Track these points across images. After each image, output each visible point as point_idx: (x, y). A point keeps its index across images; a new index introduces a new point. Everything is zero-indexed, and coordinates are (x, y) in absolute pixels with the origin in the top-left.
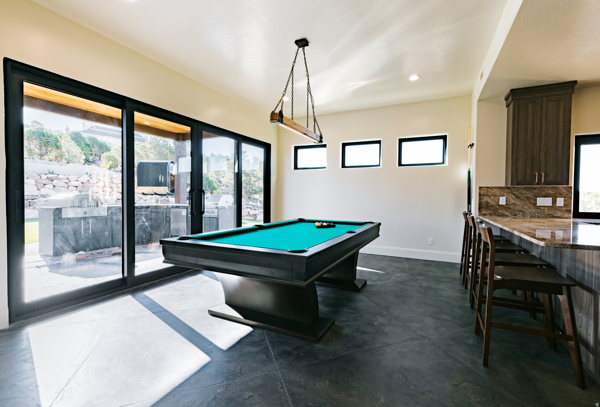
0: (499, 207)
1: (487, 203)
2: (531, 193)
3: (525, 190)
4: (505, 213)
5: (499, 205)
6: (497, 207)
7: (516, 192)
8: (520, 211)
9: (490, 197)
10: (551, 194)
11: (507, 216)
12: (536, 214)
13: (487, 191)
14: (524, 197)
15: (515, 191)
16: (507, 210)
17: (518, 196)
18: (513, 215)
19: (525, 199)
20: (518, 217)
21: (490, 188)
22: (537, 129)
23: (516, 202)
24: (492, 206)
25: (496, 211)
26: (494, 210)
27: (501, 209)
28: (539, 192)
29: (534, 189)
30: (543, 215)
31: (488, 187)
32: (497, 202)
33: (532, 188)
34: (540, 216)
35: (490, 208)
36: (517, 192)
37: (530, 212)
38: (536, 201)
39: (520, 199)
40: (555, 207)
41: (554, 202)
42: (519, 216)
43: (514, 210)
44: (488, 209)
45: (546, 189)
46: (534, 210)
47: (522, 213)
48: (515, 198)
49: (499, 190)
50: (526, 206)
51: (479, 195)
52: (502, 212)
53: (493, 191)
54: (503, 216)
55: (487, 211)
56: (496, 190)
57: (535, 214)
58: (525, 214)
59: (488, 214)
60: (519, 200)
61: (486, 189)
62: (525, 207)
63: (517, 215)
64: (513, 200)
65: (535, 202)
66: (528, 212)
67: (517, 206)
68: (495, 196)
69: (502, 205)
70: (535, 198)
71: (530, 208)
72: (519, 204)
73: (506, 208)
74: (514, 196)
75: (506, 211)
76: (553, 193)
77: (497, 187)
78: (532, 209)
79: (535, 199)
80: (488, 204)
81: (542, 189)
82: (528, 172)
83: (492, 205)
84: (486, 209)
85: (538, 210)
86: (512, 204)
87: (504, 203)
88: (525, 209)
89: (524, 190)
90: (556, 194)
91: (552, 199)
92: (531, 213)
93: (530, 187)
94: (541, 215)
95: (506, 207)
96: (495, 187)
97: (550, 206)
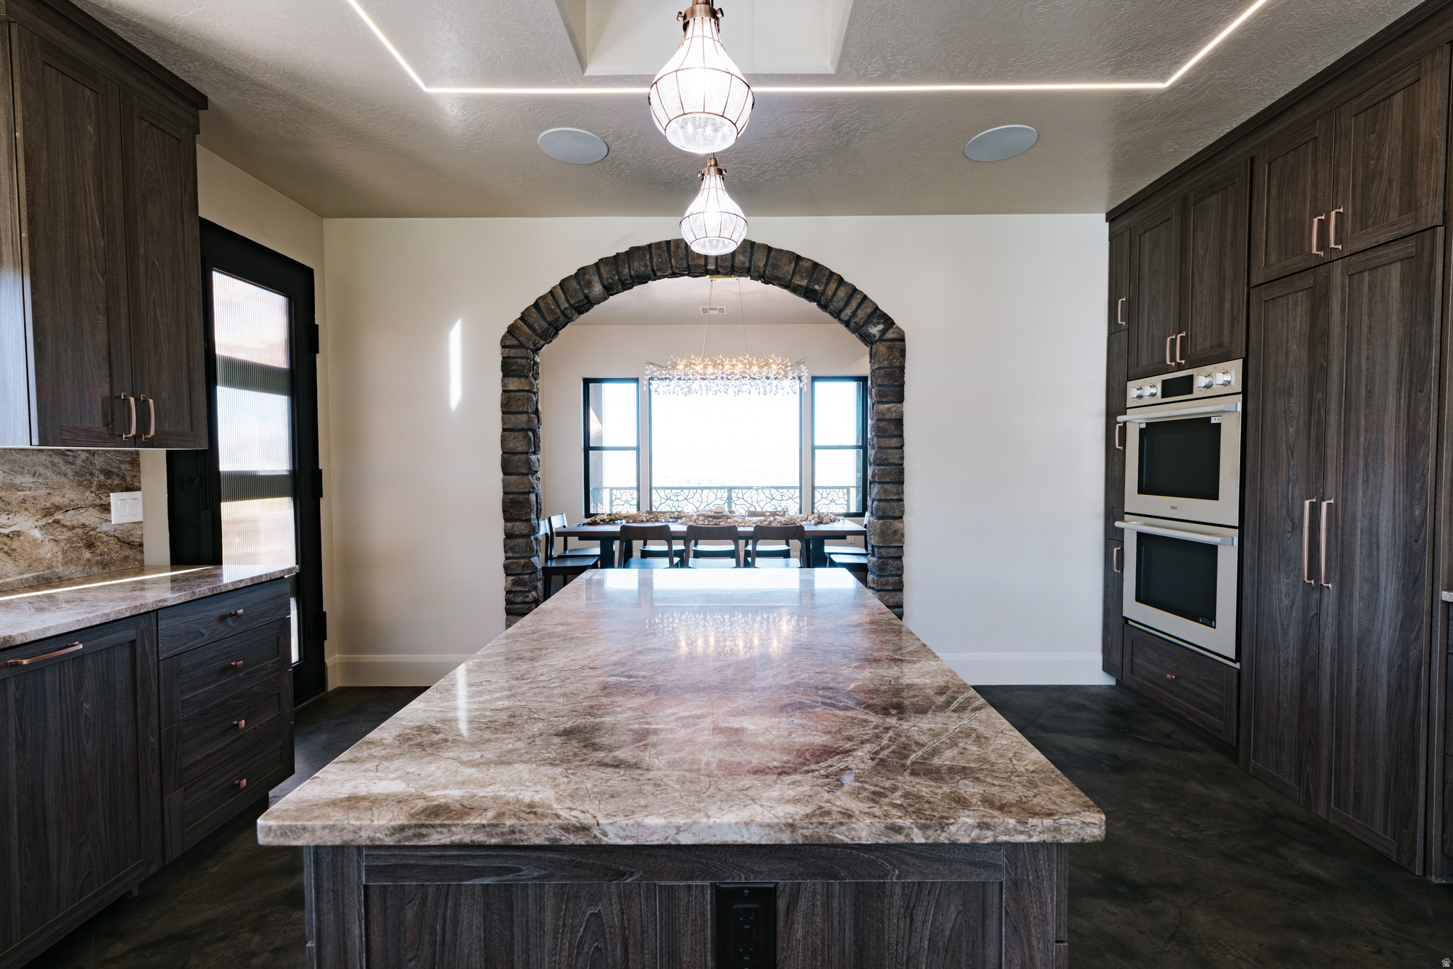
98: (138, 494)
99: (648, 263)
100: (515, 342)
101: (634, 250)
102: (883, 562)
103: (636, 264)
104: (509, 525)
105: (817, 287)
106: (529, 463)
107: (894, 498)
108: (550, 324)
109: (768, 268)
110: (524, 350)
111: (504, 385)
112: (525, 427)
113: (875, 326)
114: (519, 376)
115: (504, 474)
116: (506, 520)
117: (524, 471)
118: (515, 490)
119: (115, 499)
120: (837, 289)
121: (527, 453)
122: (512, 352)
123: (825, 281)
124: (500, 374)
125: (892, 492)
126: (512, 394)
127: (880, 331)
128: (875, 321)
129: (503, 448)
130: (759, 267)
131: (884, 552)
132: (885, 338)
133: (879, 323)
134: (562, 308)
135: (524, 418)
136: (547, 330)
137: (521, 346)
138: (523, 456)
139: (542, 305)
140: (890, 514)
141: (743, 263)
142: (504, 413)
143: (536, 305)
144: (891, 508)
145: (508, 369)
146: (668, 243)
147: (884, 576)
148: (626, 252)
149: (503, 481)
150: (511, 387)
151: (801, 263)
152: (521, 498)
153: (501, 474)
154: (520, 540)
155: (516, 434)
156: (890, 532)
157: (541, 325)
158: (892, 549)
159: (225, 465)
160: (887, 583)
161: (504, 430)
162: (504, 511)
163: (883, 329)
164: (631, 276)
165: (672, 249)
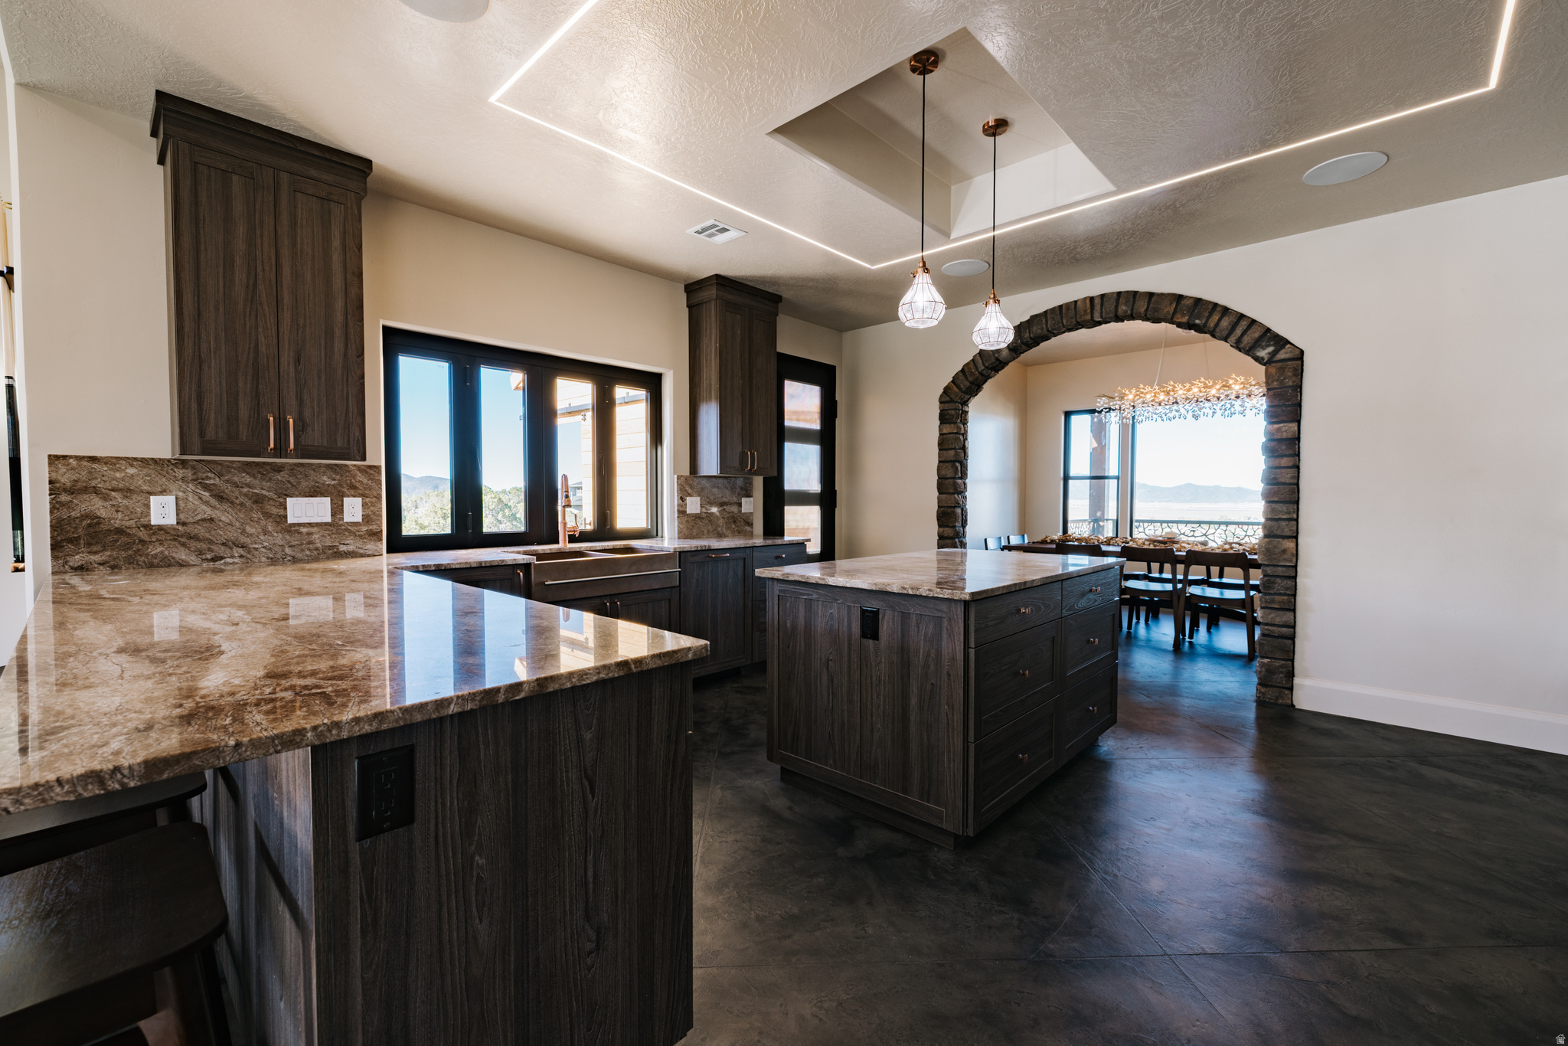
0: (150, 536)
1: (94, 521)
2: (266, 484)
3: (248, 473)
4: (174, 555)
5: (148, 526)
6: (143, 534)
7: (214, 479)
8: (234, 543)
9: (106, 498)
10: (329, 485)
11: (182, 565)
12: (288, 550)
13: (90, 472)
14: (246, 495)
15: (209, 474)
16: (183, 545)
17: (224, 492)
18: (206, 559)
19: (248, 503)
20: (226, 564)
21: (106, 463)
22: (264, 270)
23: (216, 514)
24: (120, 531)
25: (139, 550)
26: (127, 547)
27: (158, 540)
28: (292, 480)
29: (275, 471)
30: (308, 553)
31: (93, 459)
32: (139, 515)
33: (268, 467)
34: (299, 555)
35: (110, 538)
36: (217, 479)
37: (265, 544)
38: (286, 508)
39: (232, 503)
40: (342, 525)
41: (337, 510)
42: (229, 560)
43: (211, 542)
44: (97, 543)
45: (312, 472)
46: (279, 538)
47: (241, 551)
48: (213, 502)
49: (145, 471)
50: (251, 526)
51: (50, 490)
52: (162, 552)
53: (118, 475)
54: (169, 566)
55: (96, 553)
56: (131, 471)
57: (283, 551)
58: (249, 552)
59: (100, 564)
60: (226, 506)
61: (85, 463)
62: (248, 529)
63: (222, 558)
64: (204, 507)
65: (282, 512)
66: (260, 546)
67: (220, 528)
68: (127, 492)
69: (161, 528)
70: (281, 500)
71: (266, 532)
72: (227, 521)
73: (178, 536)
74: (207, 494)
75: (182, 549)
76: (333, 482)
77: (135, 459)
78: (272, 536)
79: (280, 503)
80: (98, 523)
81: (301, 469)
82: (243, 411)
83: (117, 528)
84: (89, 544)
85: (291, 536)
86: (204, 520)
87: (171, 520)
88: (251, 535)
89: (244, 471)
90: (341, 486)
91: (332, 500)
92: (270, 549)
93: (264, 463)
94: (302, 550)
95: (180, 535)
96: (128, 458)
97: (326, 524)
98: (752, 499)
99: (1044, 326)
100: (948, 399)
101: (1033, 317)
102: (1267, 581)
103: (1035, 328)
104: (941, 529)
105: (1197, 322)
106: (955, 485)
107: (1283, 517)
108: (971, 383)
109: (1149, 312)
110: (954, 404)
111: (940, 430)
112: (953, 459)
113: (1264, 349)
114: (950, 423)
115: (940, 493)
116: (940, 526)
117: (951, 491)
118: (946, 505)
119: (744, 500)
120: (1220, 320)
121: (954, 478)
122: (946, 406)
123: (1207, 314)
124: (939, 422)
125: (1281, 512)
126: (945, 436)
127: (1269, 353)
128: (1263, 344)
129: (938, 475)
130: (1140, 313)
131: (1269, 570)
132: (1275, 359)
133: (1268, 346)
134: (980, 370)
135: (952, 453)
136: (969, 387)
137: (952, 401)
138: (951, 480)
139: (966, 369)
140: (1279, 533)
141: (1126, 312)
142: (940, 450)
143: (963, 371)
144: (1279, 527)
145: (944, 418)
146: (1060, 307)
147: (1271, 594)
148: (1028, 320)
149: (938, 498)
150: (944, 431)
151: (1183, 302)
152: (949, 510)
153: (938, 494)
154: (948, 541)
155: (947, 464)
156: (1277, 551)
157: (965, 384)
158: (1280, 569)
159: (787, 487)
160: (1272, 601)
161: (940, 462)
162: (938, 519)
163: (1273, 351)
164: (1031, 338)
165: (1064, 311)
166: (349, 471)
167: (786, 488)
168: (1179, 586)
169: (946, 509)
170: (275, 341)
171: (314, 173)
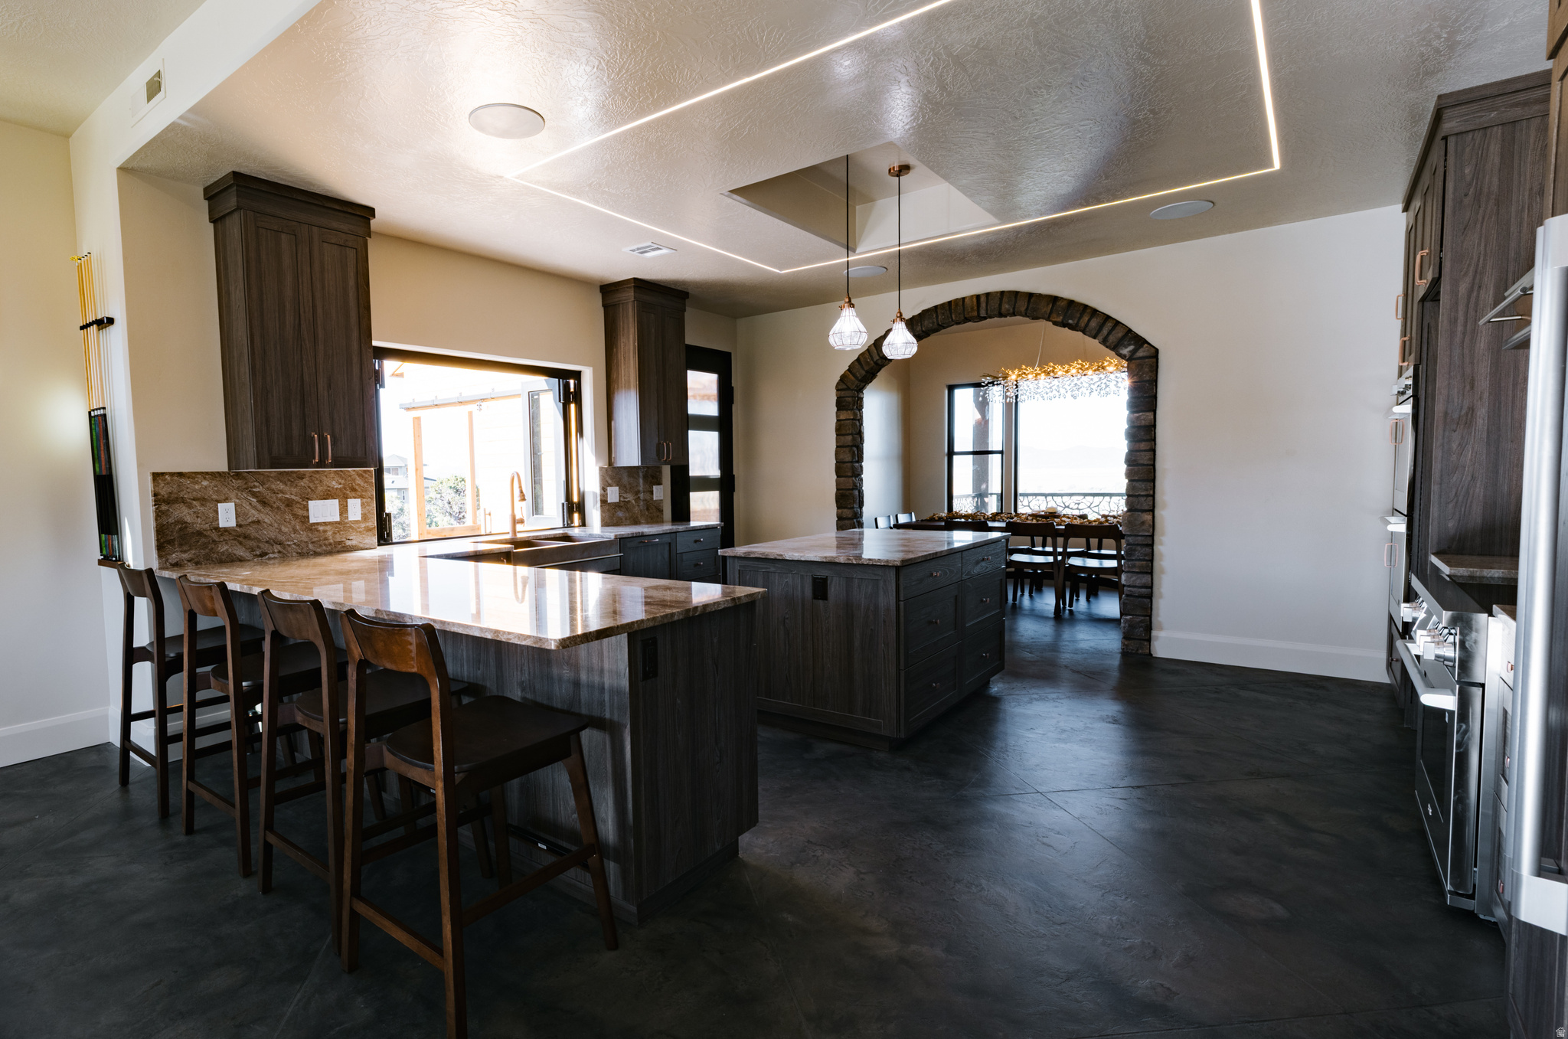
0: (219, 536)
1: (183, 524)
2: (294, 490)
3: (281, 481)
4: (235, 552)
5: (217, 529)
6: (214, 536)
7: (259, 487)
8: (274, 541)
9: (190, 506)
10: (337, 489)
11: (241, 560)
12: (310, 546)
13: (179, 486)
14: (280, 500)
15: (256, 484)
16: (241, 543)
17: (266, 498)
18: (256, 555)
19: (283, 507)
20: (269, 559)
21: (189, 478)
23: (261, 517)
24: (200, 533)
25: (212, 548)
26: (205, 546)
27: (224, 540)
28: (311, 485)
29: (299, 478)
30: (324, 548)
31: (181, 475)
32: (211, 519)
33: (294, 476)
34: (318, 550)
35: (194, 540)
36: (261, 487)
37: (295, 541)
38: (308, 510)
39: (272, 506)
40: (347, 523)
41: (344, 510)
42: (271, 555)
43: (259, 540)
44: (186, 543)
45: (325, 478)
46: (304, 536)
47: (279, 547)
48: (259, 506)
49: (214, 483)
50: (285, 526)
51: (155, 501)
52: (227, 550)
53: (197, 487)
54: (232, 561)
55: (185, 552)
56: (205, 483)
57: (307, 547)
58: (284, 548)
59: (188, 561)
60: (268, 510)
61: (176, 478)
62: (284, 528)
63: (266, 554)
64: (253, 511)
65: (305, 514)
66: (292, 543)
67: (264, 528)
69: (226, 529)
70: (305, 503)
71: (295, 531)
72: (269, 522)
74: (255, 500)
75: (239, 546)
76: (340, 486)
77: (207, 473)
78: (300, 534)
79: (304, 505)
80: (186, 527)
81: (317, 476)
82: (296, 431)
83: (198, 531)
84: (181, 545)
85: (312, 534)
86: (253, 522)
87: (232, 523)
88: (285, 533)
89: (279, 480)
90: (345, 489)
91: (339, 502)
92: (299, 545)
93: (292, 472)
94: (321, 546)
95: (238, 535)
96: (202, 473)
97: (336, 522)
98: (661, 486)
99: (935, 320)
100: (844, 387)
101: (925, 312)
102: (1129, 549)
103: (926, 322)
104: (840, 511)
105: (1070, 321)
106: (853, 469)
107: (1142, 493)
108: (867, 372)
109: (1029, 312)
110: (850, 392)
111: (837, 416)
112: (850, 444)
113: (1126, 348)
114: (847, 410)
115: (838, 477)
116: (838, 508)
117: (850, 474)
118: (843, 487)
119: (656, 488)
120: (1089, 321)
121: (852, 462)
122: (843, 393)
123: (1078, 315)
124: (836, 409)
125: (1141, 489)
126: (842, 422)
127: (1130, 351)
128: (1126, 343)
129: (836, 459)
130: (1021, 312)
131: (1131, 540)
132: (1135, 356)
133: (1129, 345)
134: (875, 360)
135: (850, 438)
136: (865, 376)
137: (848, 389)
138: (849, 465)
139: (862, 359)
140: (1138, 507)
141: (1008, 310)
142: (837, 435)
143: (858, 360)
144: (1138, 502)
145: (841, 405)
146: (950, 303)
147: (1133, 560)
148: (920, 314)
149: (837, 481)
150: (842, 417)
151: (1058, 303)
152: (848, 492)
153: (836, 477)
154: (846, 521)
155: (844, 449)
156: (1137, 523)
157: (861, 373)
158: (1140, 538)
159: (691, 473)
160: (1134, 566)
161: (837, 447)
162: (836, 501)
163: (1133, 350)
164: (923, 331)
165: (953, 307)
166: (350, 476)
167: (690, 475)
168: (1060, 558)
169: (844, 492)
170: (314, 371)
171: (335, 225)
